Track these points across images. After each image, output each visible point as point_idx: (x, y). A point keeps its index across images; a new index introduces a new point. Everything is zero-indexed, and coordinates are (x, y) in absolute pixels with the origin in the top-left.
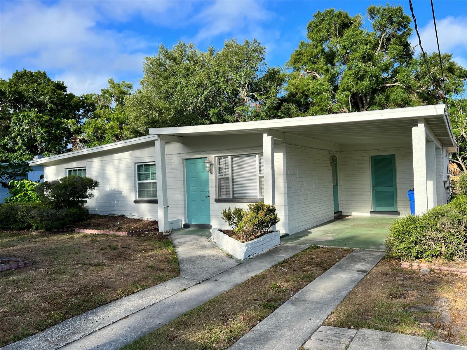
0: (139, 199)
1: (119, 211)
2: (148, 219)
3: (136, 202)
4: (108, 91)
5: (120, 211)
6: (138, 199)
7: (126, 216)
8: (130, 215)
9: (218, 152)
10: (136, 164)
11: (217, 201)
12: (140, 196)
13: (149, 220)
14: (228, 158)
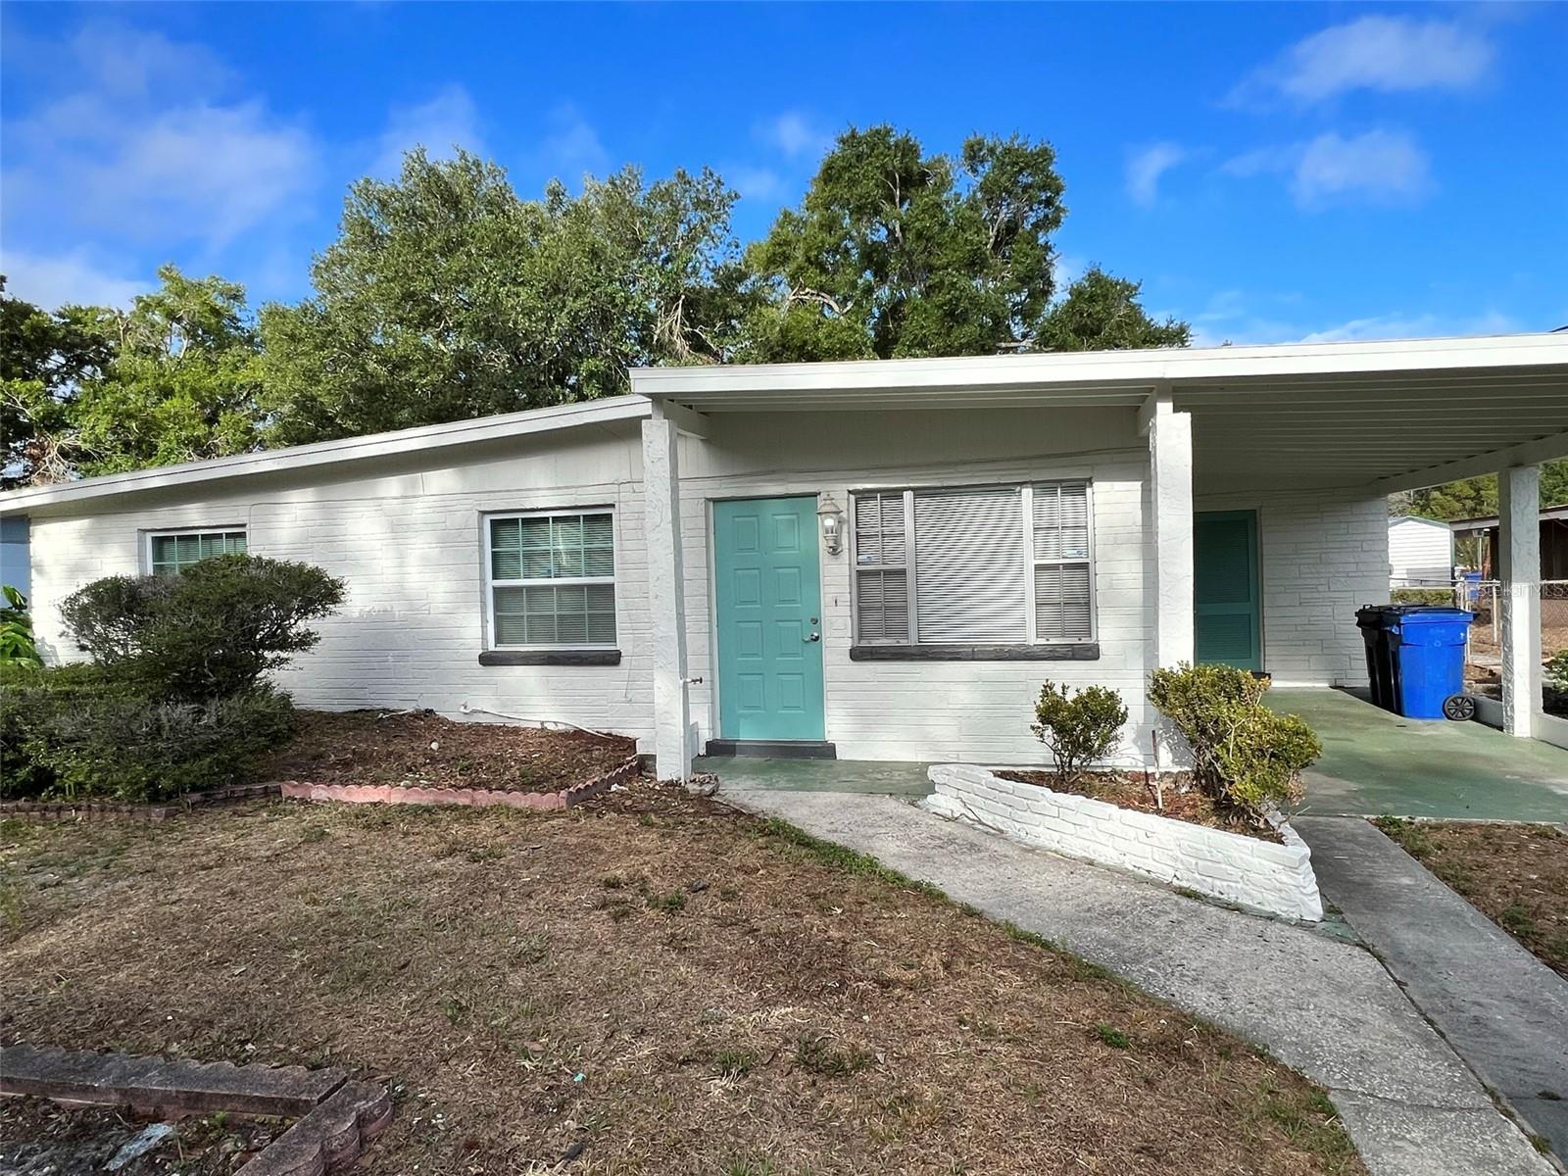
0: (497, 649)
1: (409, 696)
2: (542, 723)
3: (488, 660)
4: (160, 303)
5: (416, 697)
6: (492, 647)
7: (441, 714)
8: (462, 709)
9: (866, 473)
10: (488, 519)
11: (858, 655)
12: (499, 640)
13: (551, 727)
14: (902, 497)
